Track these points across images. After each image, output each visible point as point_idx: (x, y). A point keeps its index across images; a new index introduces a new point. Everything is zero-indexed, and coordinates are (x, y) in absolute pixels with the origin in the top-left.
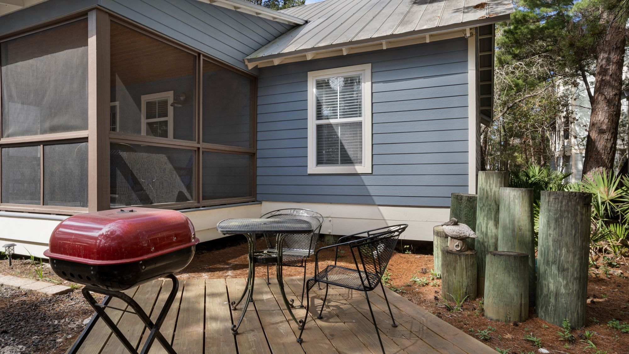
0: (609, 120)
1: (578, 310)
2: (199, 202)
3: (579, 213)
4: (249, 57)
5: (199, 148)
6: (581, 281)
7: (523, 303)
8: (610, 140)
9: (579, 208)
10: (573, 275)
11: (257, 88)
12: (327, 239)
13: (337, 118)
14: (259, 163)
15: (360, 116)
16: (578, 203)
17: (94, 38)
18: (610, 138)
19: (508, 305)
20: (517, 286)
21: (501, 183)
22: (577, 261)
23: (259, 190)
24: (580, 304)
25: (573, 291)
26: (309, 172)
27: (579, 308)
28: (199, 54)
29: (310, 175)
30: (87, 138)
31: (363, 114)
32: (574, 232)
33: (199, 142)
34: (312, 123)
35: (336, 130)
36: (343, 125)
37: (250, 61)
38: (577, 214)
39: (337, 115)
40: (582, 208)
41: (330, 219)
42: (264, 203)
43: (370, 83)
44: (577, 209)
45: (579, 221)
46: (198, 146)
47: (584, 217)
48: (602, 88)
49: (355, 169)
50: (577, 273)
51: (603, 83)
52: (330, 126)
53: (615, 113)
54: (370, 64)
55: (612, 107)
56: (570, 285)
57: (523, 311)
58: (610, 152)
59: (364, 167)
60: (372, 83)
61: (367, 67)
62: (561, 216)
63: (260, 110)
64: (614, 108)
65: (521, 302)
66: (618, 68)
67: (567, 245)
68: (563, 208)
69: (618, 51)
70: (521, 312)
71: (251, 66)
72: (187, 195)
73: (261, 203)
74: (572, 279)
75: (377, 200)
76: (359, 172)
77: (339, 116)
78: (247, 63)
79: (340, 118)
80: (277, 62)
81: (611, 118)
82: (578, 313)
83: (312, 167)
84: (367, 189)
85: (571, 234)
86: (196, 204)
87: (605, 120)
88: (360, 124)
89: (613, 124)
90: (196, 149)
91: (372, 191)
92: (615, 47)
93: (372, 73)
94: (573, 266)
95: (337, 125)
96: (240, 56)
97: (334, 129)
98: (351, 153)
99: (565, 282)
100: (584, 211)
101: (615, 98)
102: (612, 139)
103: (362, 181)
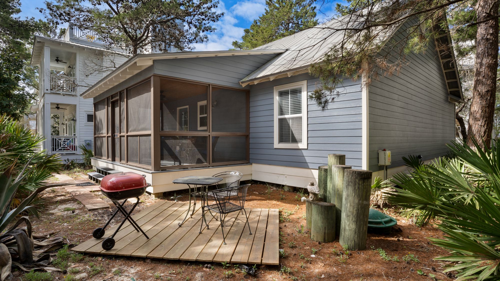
0: (482, 111)
1: (355, 240)
2: (210, 164)
3: (357, 183)
4: (241, 81)
5: (209, 135)
6: (358, 223)
7: (326, 232)
8: (484, 126)
9: (357, 180)
10: (352, 219)
11: (249, 97)
12: (285, 187)
13: (289, 114)
14: (251, 141)
15: (300, 113)
16: (356, 178)
17: (153, 88)
18: (483, 125)
19: (318, 233)
20: (323, 223)
21: (337, 162)
22: (355, 211)
23: (251, 156)
24: (356, 236)
25: (352, 229)
26: (275, 147)
27: (356, 239)
28: (209, 85)
29: (276, 149)
30: (151, 134)
31: (302, 112)
32: (354, 194)
33: (209, 132)
34: (276, 117)
35: (288, 122)
36: (293, 118)
37: (242, 82)
38: (356, 184)
39: (289, 113)
40: (359, 180)
41: (286, 176)
42: (254, 165)
43: (306, 92)
44: (356, 181)
45: (357, 188)
46: (209, 134)
47: (360, 186)
48: (477, 86)
49: (298, 146)
50: (355, 219)
51: (478, 83)
52: (285, 119)
53: (487, 105)
54: (306, 81)
55: (485, 101)
56: (351, 225)
57: (326, 237)
58: (484, 135)
59: (303, 145)
60: (307, 92)
61: (305, 82)
62: (348, 185)
63: (251, 110)
64: (487, 101)
65: (325, 232)
66: (490, 70)
67: (350, 201)
68: (350, 180)
69: (490, 57)
70: (325, 237)
71: (244, 85)
72: (203, 160)
73: (252, 164)
74: (352, 222)
75: (310, 166)
76: (300, 148)
77: (290, 113)
78: (241, 84)
79: (291, 114)
80: (256, 82)
81: (485, 110)
82: (355, 241)
83: (277, 145)
84: (305, 159)
85: (352, 195)
86: (208, 165)
87: (479, 111)
88: (301, 118)
89: (486, 114)
90: (208, 136)
91: (308, 160)
92: (487, 55)
93: (307, 86)
94: (353, 214)
95: (289, 118)
96: (236, 81)
97: (287, 121)
98: (296, 136)
99: (348, 223)
100: (361, 182)
101: (488, 94)
102: (486, 126)
103: (302, 153)
